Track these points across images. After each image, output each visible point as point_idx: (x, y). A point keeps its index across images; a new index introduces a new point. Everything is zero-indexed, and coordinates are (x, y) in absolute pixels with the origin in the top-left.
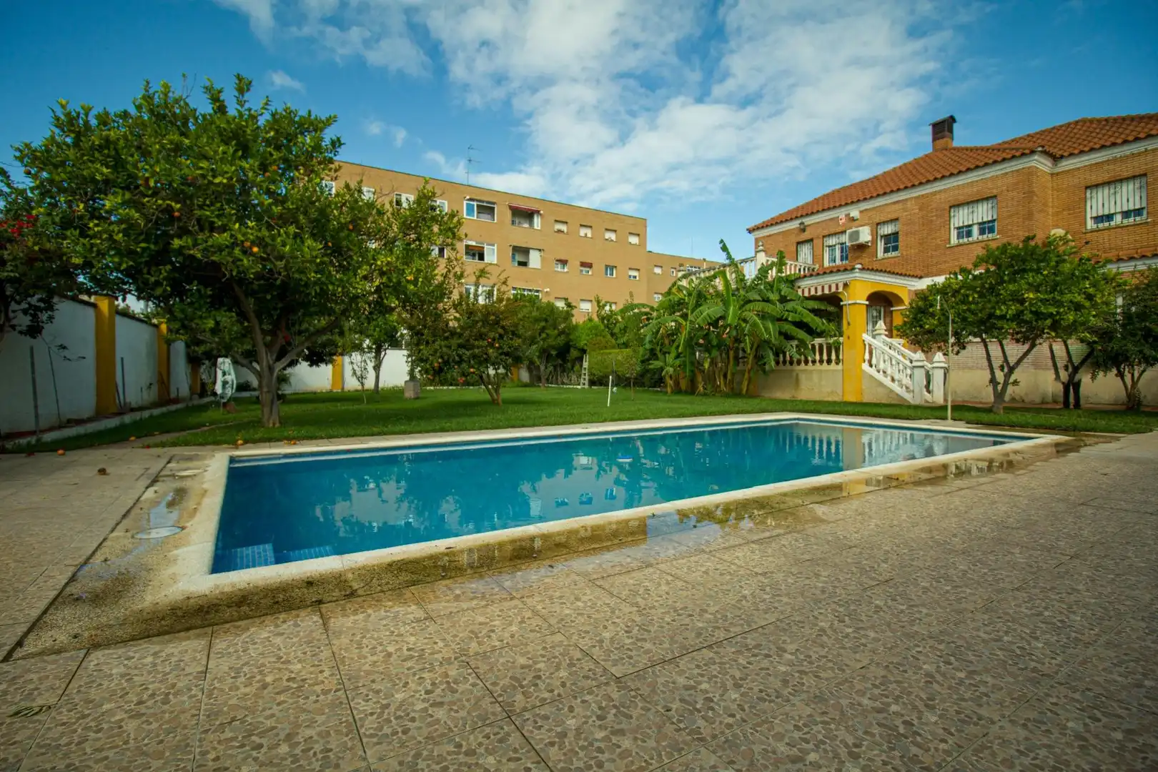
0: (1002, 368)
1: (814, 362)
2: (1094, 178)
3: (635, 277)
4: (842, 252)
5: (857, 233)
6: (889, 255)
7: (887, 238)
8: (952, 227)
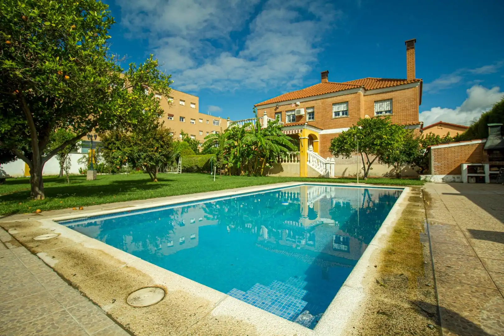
0: (367, 163)
1: (291, 161)
2: (377, 98)
3: (193, 123)
4: (293, 118)
5: (300, 111)
6: (311, 120)
7: (309, 113)
8: (333, 111)
